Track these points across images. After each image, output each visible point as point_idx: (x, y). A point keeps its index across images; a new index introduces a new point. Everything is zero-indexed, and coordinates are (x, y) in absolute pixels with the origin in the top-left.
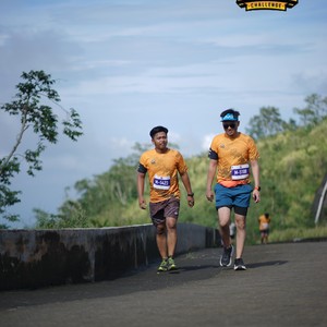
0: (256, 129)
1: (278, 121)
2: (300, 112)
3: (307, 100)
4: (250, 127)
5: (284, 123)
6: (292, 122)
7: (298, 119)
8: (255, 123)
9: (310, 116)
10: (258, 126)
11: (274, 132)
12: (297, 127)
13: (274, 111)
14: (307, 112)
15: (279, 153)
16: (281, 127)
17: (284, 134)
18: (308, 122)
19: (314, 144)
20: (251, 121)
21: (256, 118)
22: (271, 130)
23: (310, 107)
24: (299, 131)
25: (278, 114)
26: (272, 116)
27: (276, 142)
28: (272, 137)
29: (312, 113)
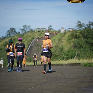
0: (9, 34)
1: (15, 32)
2: (21, 30)
3: (23, 26)
4: (7, 33)
5: (17, 33)
6: (19, 32)
7: (21, 32)
8: (9, 32)
9: (24, 31)
10: (9, 33)
11: (14, 35)
12: (20, 34)
13: (14, 29)
14: (23, 30)
15: (15, 41)
16: (16, 34)
17: (17, 36)
18: (23, 33)
19: (25, 39)
20: (7, 32)
21: (9, 31)
22: (13, 35)
23: (24, 28)
24: (21, 35)
25: (15, 30)
26: (13, 31)
27: (14, 38)
28: (13, 36)
29: (25, 30)
